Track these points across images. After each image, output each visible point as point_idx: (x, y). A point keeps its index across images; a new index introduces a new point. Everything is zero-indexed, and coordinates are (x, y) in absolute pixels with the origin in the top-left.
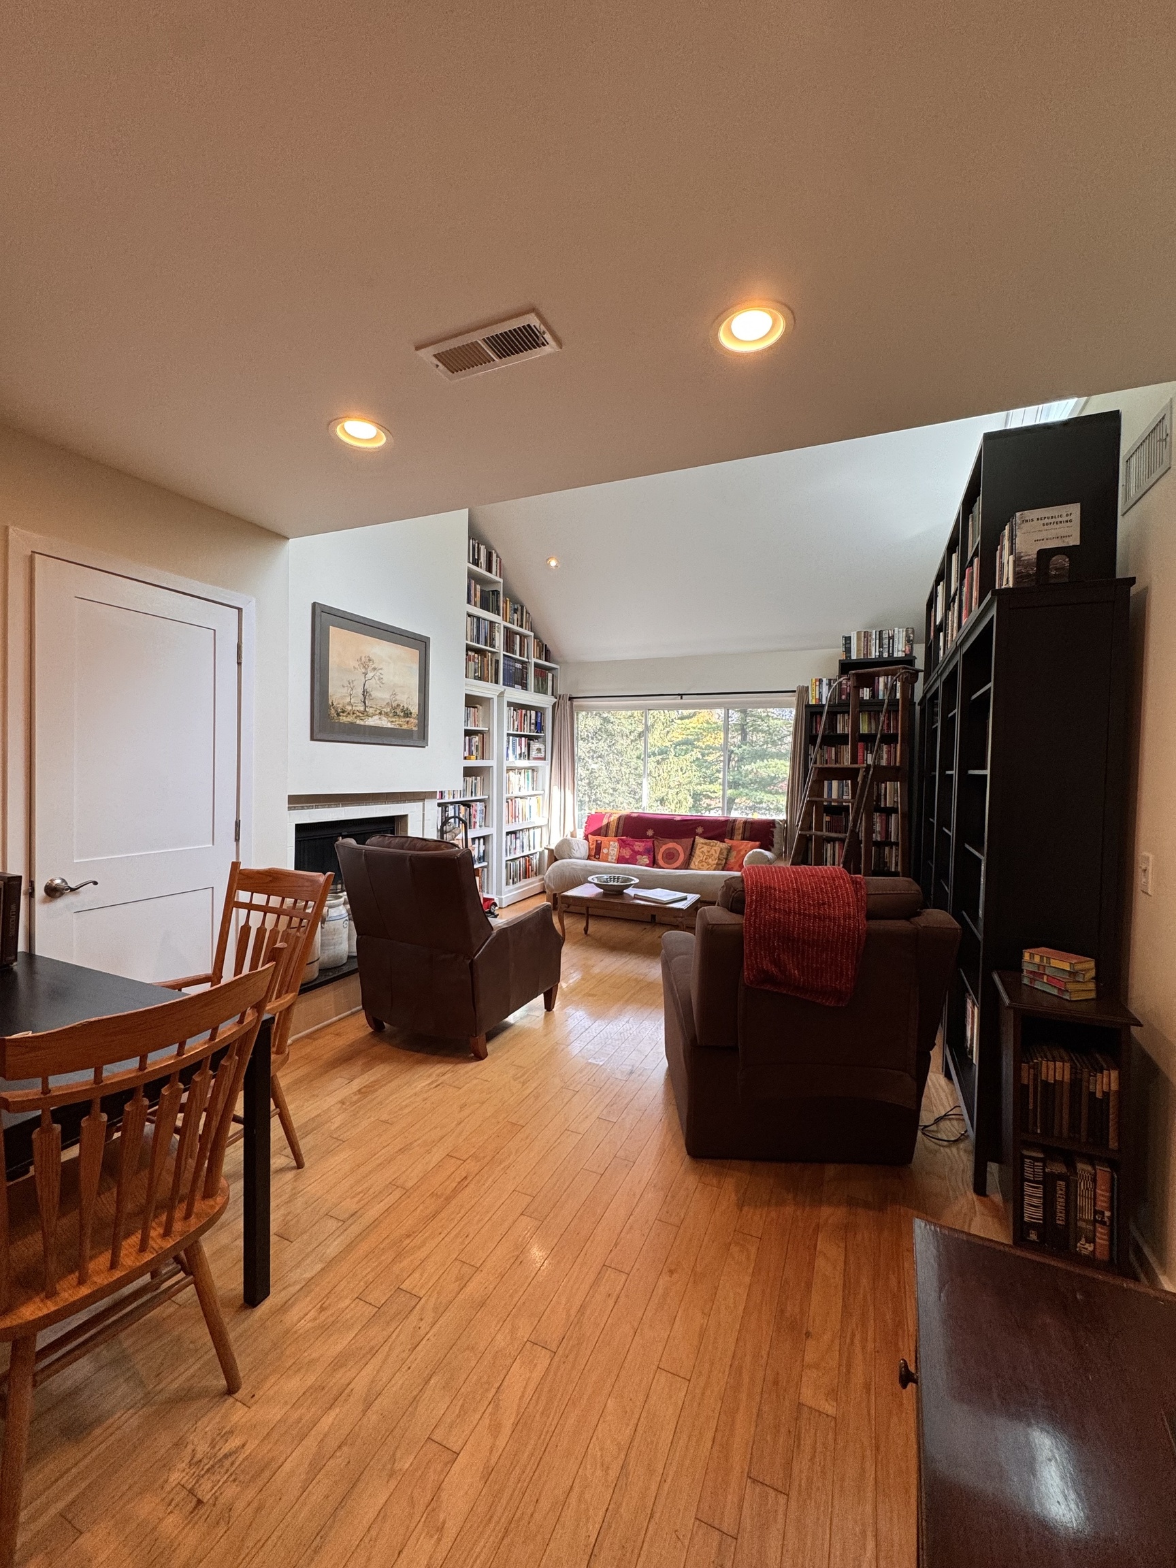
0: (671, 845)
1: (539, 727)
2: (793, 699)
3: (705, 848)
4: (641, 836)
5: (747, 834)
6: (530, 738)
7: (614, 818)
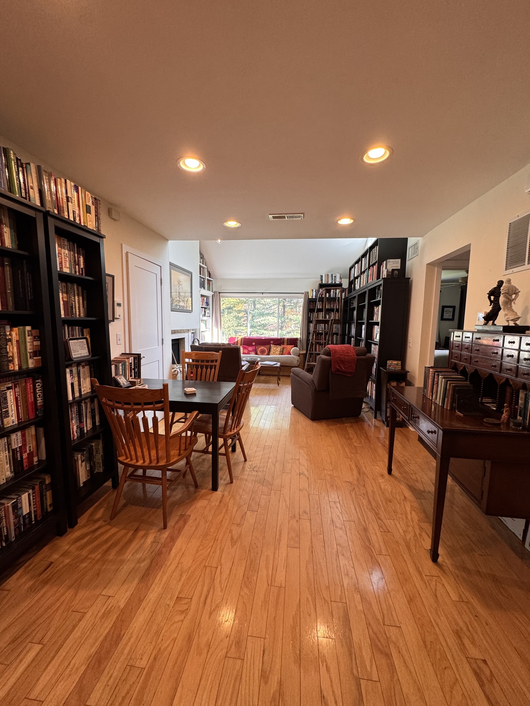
0: (262, 348)
1: (207, 304)
2: (303, 296)
3: (275, 348)
4: (251, 345)
5: (289, 343)
6: (205, 308)
7: (240, 338)
